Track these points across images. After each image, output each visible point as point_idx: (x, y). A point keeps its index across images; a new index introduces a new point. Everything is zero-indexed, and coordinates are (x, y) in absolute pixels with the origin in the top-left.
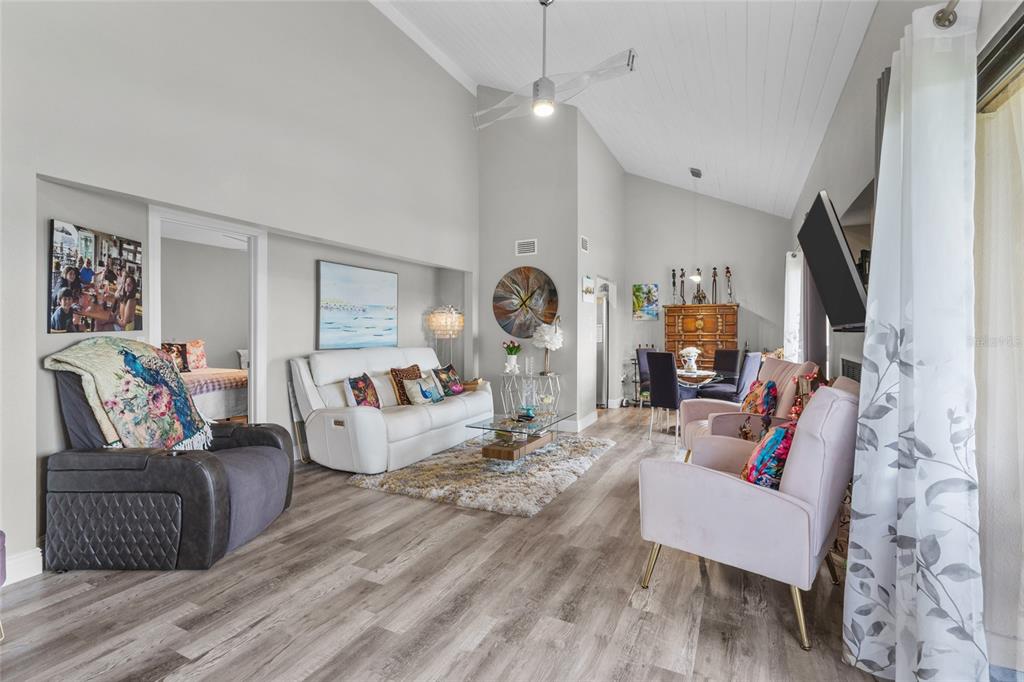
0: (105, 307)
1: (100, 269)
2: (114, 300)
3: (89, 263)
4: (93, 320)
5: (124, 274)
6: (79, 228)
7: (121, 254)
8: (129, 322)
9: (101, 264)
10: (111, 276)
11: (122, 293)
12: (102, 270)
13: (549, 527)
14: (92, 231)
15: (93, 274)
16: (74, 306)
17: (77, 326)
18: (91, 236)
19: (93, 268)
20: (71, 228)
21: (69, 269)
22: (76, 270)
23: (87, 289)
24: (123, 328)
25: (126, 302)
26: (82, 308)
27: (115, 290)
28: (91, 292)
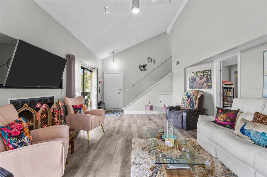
0: (200, 84)
1: (198, 78)
2: (202, 83)
3: (195, 77)
4: (197, 87)
5: (204, 77)
6: (193, 72)
7: (203, 74)
8: (206, 87)
9: (198, 77)
10: (201, 79)
11: (204, 81)
12: (199, 78)
13: (126, 138)
14: (196, 72)
15: (196, 79)
16: (193, 85)
17: (194, 88)
18: (196, 73)
19: (196, 78)
20: (191, 73)
21: (191, 79)
22: (193, 79)
23: (195, 82)
24: (205, 88)
25: (205, 83)
26: (194, 85)
27: (202, 81)
28: (196, 82)
